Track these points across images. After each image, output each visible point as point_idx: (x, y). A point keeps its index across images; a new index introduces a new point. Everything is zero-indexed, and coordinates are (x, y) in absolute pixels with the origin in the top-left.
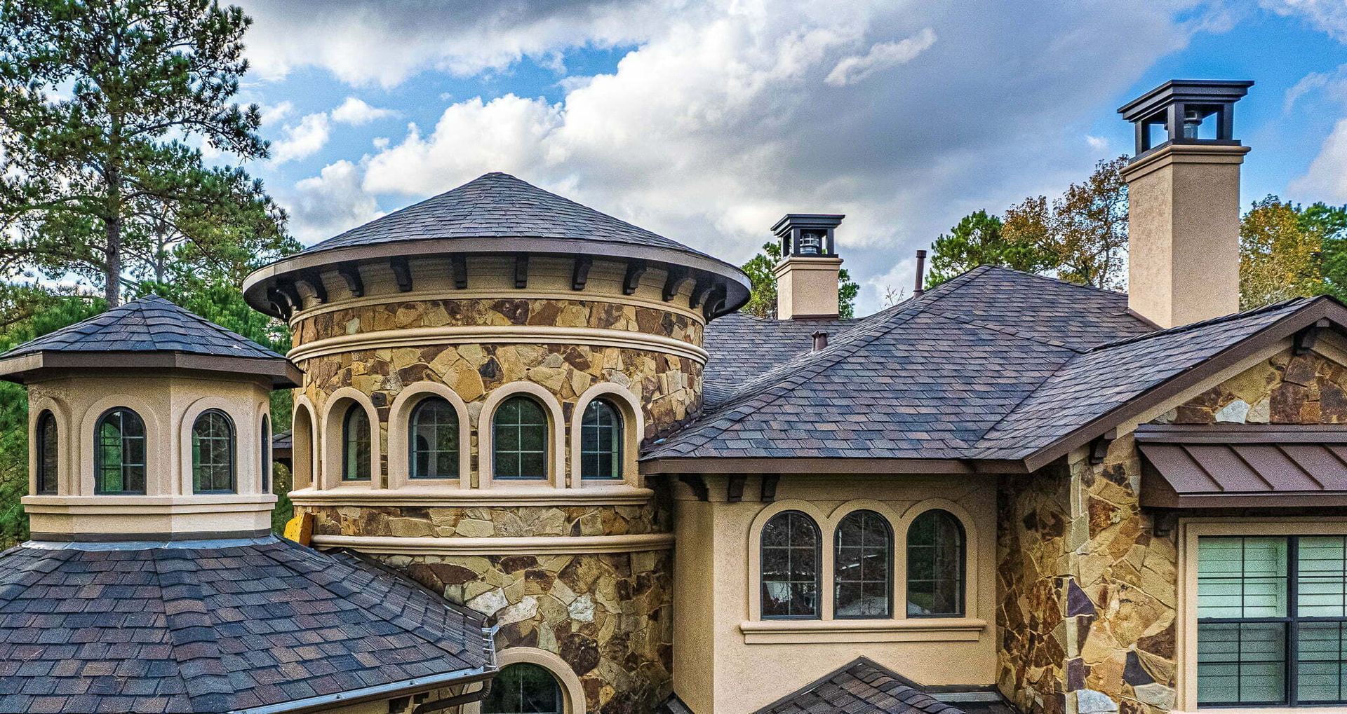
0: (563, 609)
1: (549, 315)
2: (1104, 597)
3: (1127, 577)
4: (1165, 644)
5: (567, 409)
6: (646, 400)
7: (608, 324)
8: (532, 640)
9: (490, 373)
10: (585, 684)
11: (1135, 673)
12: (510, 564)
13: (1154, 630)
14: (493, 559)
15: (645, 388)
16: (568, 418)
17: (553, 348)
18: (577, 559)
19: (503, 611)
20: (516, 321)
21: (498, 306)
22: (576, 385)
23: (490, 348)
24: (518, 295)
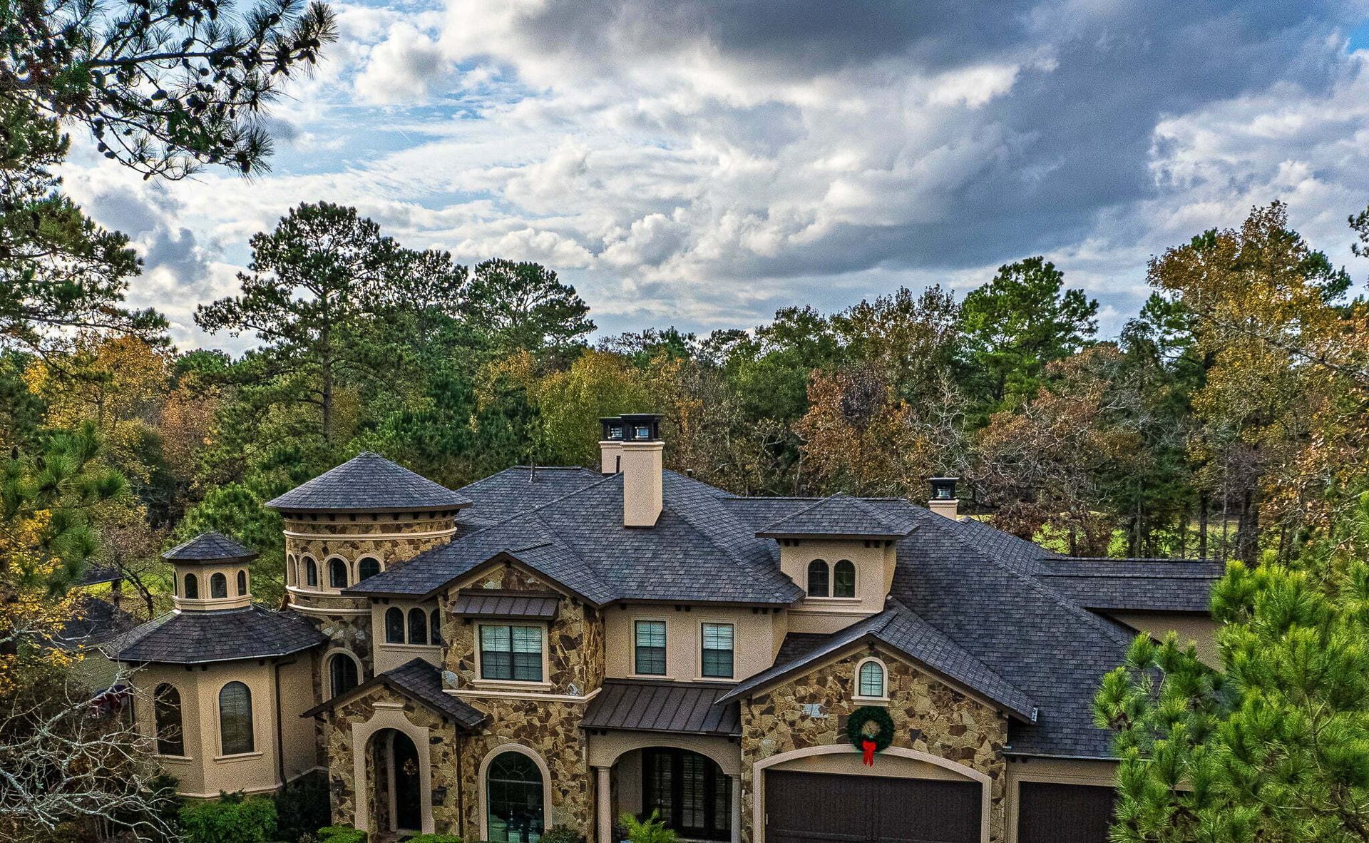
0: (353, 635)
1: (343, 530)
2: (452, 642)
3: (458, 636)
4: (471, 658)
5: (352, 564)
6: (386, 558)
7: (367, 532)
8: (342, 645)
9: (325, 551)
10: (362, 662)
11: (462, 666)
12: (334, 618)
13: (468, 654)
14: (330, 616)
15: (385, 554)
16: (352, 567)
17: (346, 542)
18: (358, 617)
19: (332, 635)
20: (334, 532)
21: (327, 527)
22: (355, 555)
23: (325, 542)
24: (332, 523)
